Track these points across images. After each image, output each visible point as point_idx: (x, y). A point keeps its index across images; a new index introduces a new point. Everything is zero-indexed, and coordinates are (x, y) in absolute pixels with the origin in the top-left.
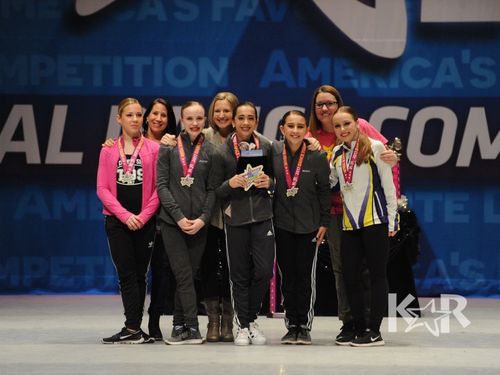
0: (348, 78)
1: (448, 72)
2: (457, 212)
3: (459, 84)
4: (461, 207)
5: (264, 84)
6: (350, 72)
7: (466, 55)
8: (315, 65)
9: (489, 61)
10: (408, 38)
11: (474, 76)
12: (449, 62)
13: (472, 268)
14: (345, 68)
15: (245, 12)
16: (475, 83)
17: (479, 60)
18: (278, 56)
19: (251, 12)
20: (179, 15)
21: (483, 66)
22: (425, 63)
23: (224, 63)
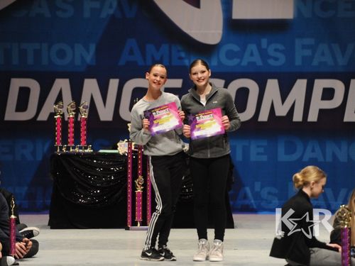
0: (181, 58)
1: (252, 54)
2: (258, 154)
3: (259, 63)
4: (261, 150)
5: (122, 62)
6: (183, 55)
7: (264, 42)
8: (158, 49)
9: (280, 47)
10: (223, 30)
11: (270, 57)
12: (252, 47)
13: (269, 193)
14: (179, 51)
15: (107, 12)
16: (271, 62)
17: (273, 46)
18: (132, 43)
19: (111, 12)
20: (59, 14)
21: (276, 50)
22: (235, 48)
23: (93, 47)
